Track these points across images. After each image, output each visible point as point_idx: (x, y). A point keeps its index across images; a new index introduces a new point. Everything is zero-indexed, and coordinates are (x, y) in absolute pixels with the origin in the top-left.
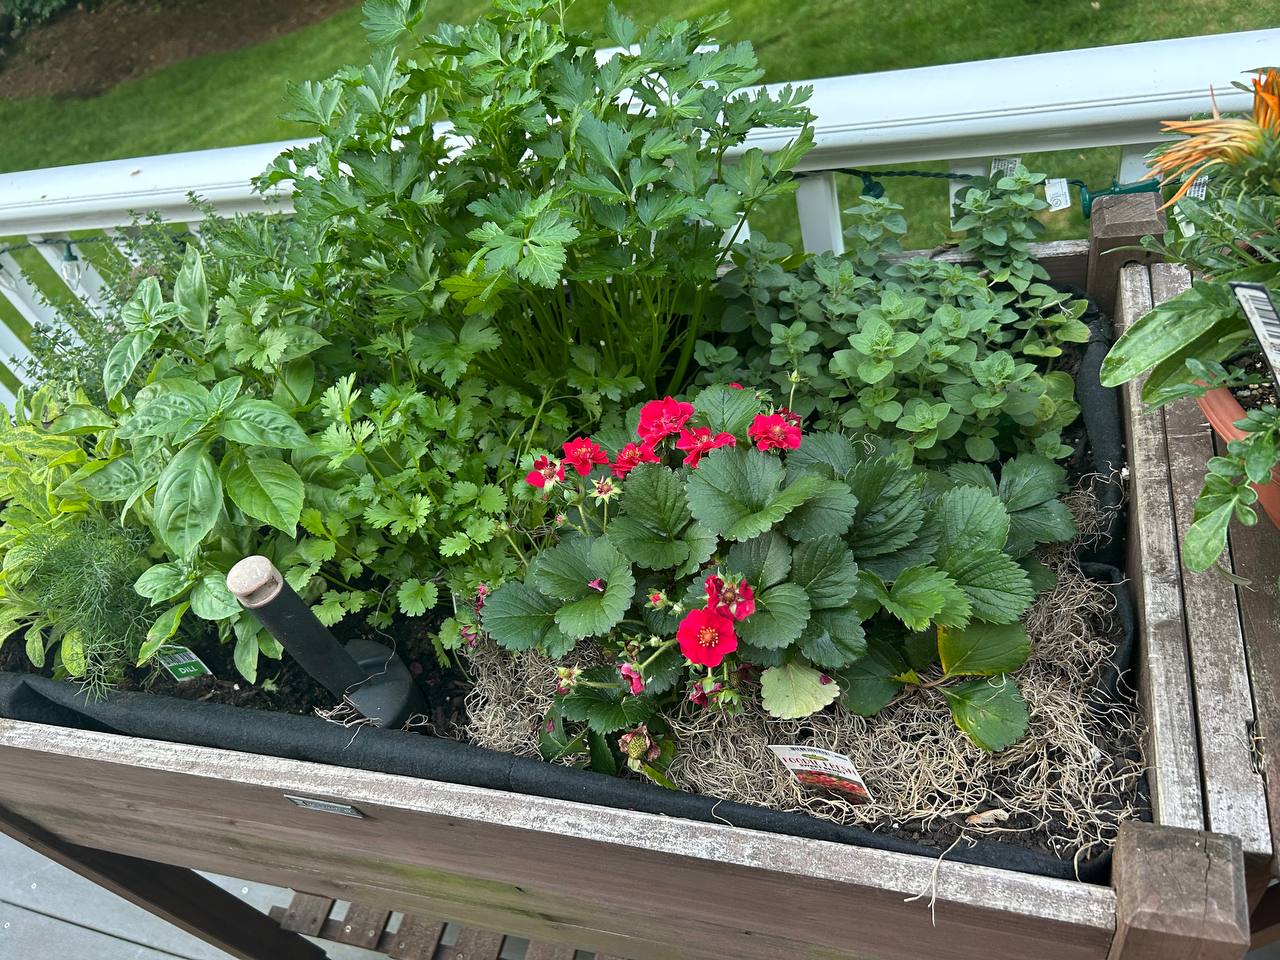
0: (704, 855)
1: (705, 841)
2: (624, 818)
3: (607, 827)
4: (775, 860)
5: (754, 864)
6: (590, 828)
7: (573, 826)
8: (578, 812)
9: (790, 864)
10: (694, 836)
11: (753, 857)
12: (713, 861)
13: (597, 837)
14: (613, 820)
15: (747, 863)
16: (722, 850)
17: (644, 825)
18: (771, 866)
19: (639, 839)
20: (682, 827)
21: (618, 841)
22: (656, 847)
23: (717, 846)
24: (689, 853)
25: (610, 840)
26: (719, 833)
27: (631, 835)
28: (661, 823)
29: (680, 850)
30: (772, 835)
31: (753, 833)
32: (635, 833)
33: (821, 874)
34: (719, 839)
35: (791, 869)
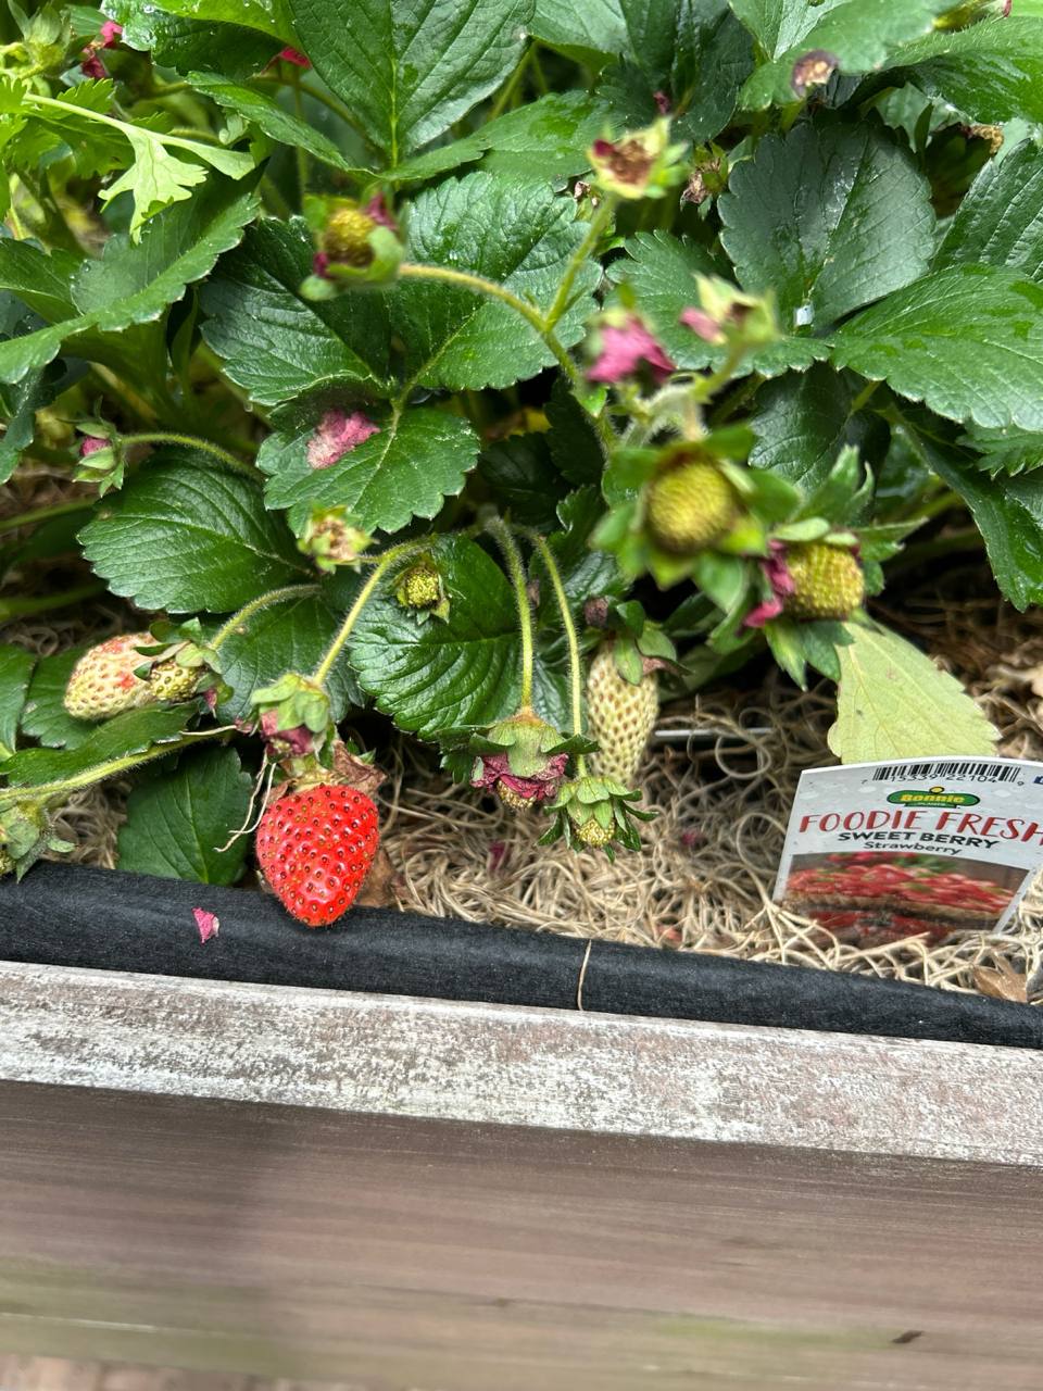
0: (556, 1116)
1: (556, 1068)
2: (255, 1009)
3: (191, 1046)
4: (800, 1112)
5: (732, 1131)
6: (125, 1051)
7: (60, 1046)
8: (81, 996)
9: (852, 1122)
10: (511, 1052)
11: (727, 1109)
12: (586, 1135)
13: (154, 1081)
14: (213, 1022)
15: (708, 1130)
16: (616, 1096)
17: (329, 1031)
18: (792, 1135)
19: (313, 1077)
20: (468, 1027)
21: (235, 1089)
22: (378, 1100)
23: (598, 1083)
24: (503, 1112)
25: (203, 1087)
26: (597, 1039)
27: (281, 1066)
28: (391, 1017)
29: (463, 1105)
30: (771, 1035)
31: (706, 1031)
32: (297, 1057)
33: (955, 1144)
34: (603, 1057)
35: (861, 1138)
